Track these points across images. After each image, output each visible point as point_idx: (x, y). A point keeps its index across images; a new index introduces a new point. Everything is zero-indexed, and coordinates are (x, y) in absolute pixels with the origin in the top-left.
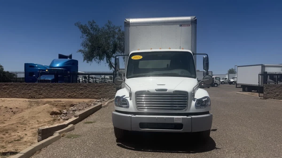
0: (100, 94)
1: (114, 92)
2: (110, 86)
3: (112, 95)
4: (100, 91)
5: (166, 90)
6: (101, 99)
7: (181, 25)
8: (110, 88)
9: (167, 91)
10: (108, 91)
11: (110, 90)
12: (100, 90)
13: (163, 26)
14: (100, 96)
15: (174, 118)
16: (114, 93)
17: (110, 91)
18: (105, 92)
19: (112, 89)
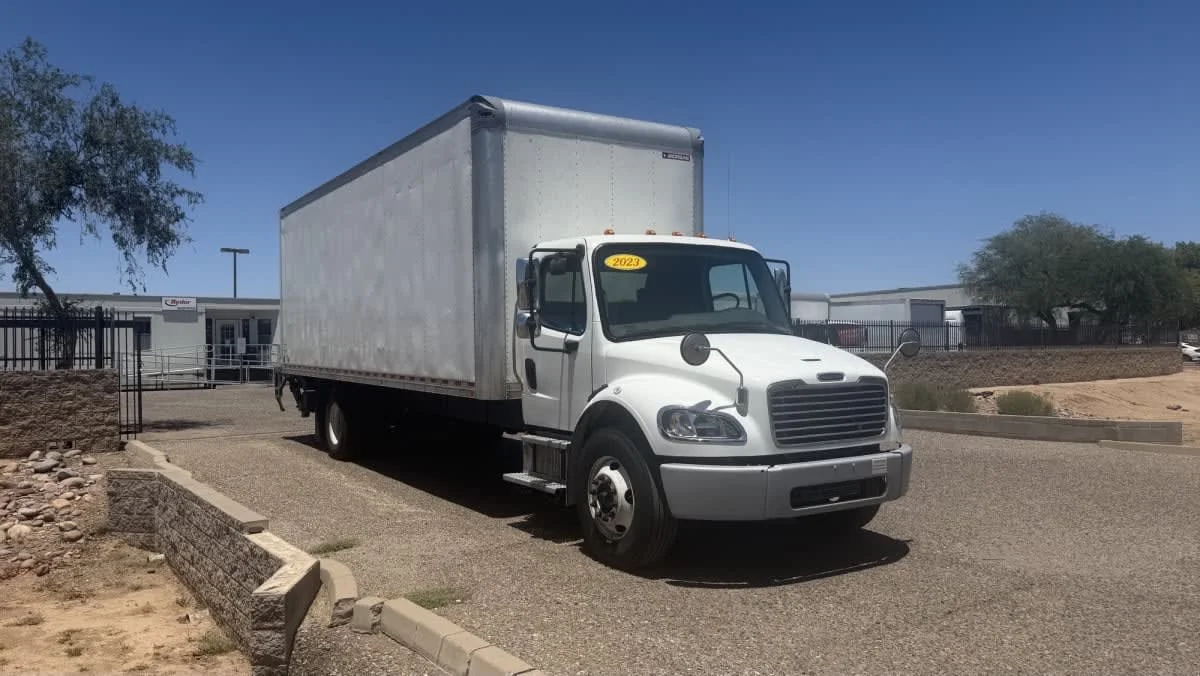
0: (24, 428)
1: (108, 413)
2: (84, 382)
3: (95, 429)
4: (24, 416)
5: (840, 376)
6: (27, 455)
7: (667, 154)
8: (85, 394)
9: (845, 380)
10: (71, 411)
11: (84, 405)
12: (23, 410)
13: (617, 148)
14: (25, 442)
15: (870, 462)
16: (107, 420)
17: (82, 413)
18: (54, 418)
19: (97, 402)
